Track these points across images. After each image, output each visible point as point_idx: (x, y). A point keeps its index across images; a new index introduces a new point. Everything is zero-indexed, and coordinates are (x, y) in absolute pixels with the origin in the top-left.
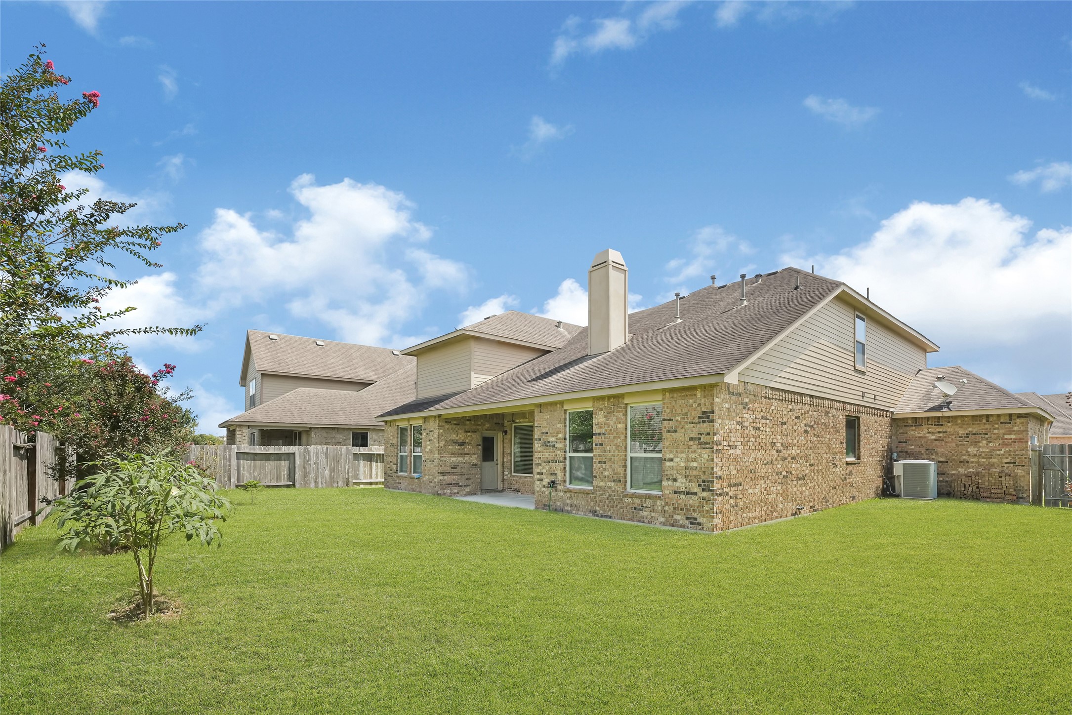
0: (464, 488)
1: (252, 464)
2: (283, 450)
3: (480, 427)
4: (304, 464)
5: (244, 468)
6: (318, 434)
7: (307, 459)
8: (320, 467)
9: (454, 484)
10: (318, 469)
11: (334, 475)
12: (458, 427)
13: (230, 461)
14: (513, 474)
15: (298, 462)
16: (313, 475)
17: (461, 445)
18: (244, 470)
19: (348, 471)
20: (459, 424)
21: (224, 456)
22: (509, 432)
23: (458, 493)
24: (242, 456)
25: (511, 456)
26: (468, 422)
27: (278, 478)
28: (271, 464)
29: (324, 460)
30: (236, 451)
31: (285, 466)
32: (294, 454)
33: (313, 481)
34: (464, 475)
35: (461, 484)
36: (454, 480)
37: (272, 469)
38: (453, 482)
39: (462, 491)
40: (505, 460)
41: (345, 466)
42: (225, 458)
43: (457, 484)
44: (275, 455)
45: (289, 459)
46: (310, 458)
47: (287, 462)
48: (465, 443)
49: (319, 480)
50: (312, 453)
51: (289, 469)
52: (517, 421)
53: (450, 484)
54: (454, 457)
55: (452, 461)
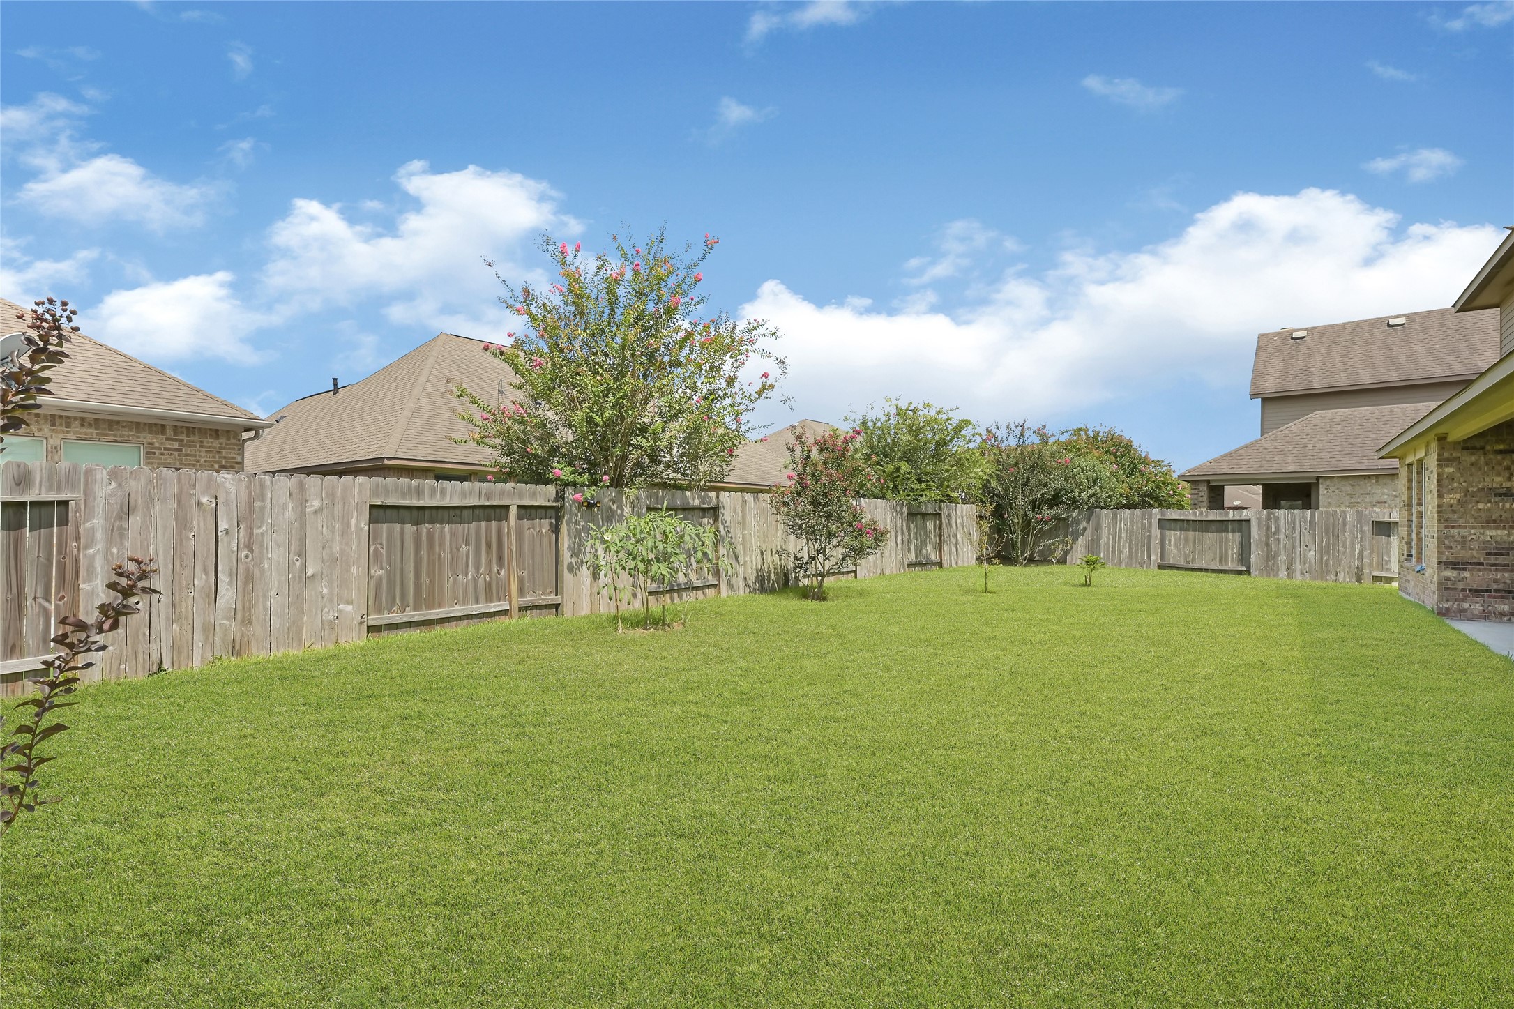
1: (1182, 536)
2: (1231, 515)
4: (1268, 537)
5: (1170, 541)
6: (1332, 489)
7: (1273, 529)
8: (1297, 544)
10: (1294, 547)
11: (1327, 561)
13: (1149, 531)
15: (1255, 533)
16: (1283, 557)
18: (1170, 545)
19: (1361, 554)
21: (1142, 524)
24: (1167, 524)
27: (1223, 559)
28: (1210, 537)
29: (1307, 534)
30: (1159, 516)
31: (1233, 541)
32: (1249, 521)
33: (1283, 567)
37: (1213, 545)
41: (1353, 544)
42: (1143, 527)
44: (1218, 524)
45: (1240, 531)
46: (1278, 530)
47: (1237, 535)
49: (1297, 566)
50: (1283, 522)
51: (1242, 546)
53: (1482, 591)
54: (1497, 528)
55: (1489, 539)
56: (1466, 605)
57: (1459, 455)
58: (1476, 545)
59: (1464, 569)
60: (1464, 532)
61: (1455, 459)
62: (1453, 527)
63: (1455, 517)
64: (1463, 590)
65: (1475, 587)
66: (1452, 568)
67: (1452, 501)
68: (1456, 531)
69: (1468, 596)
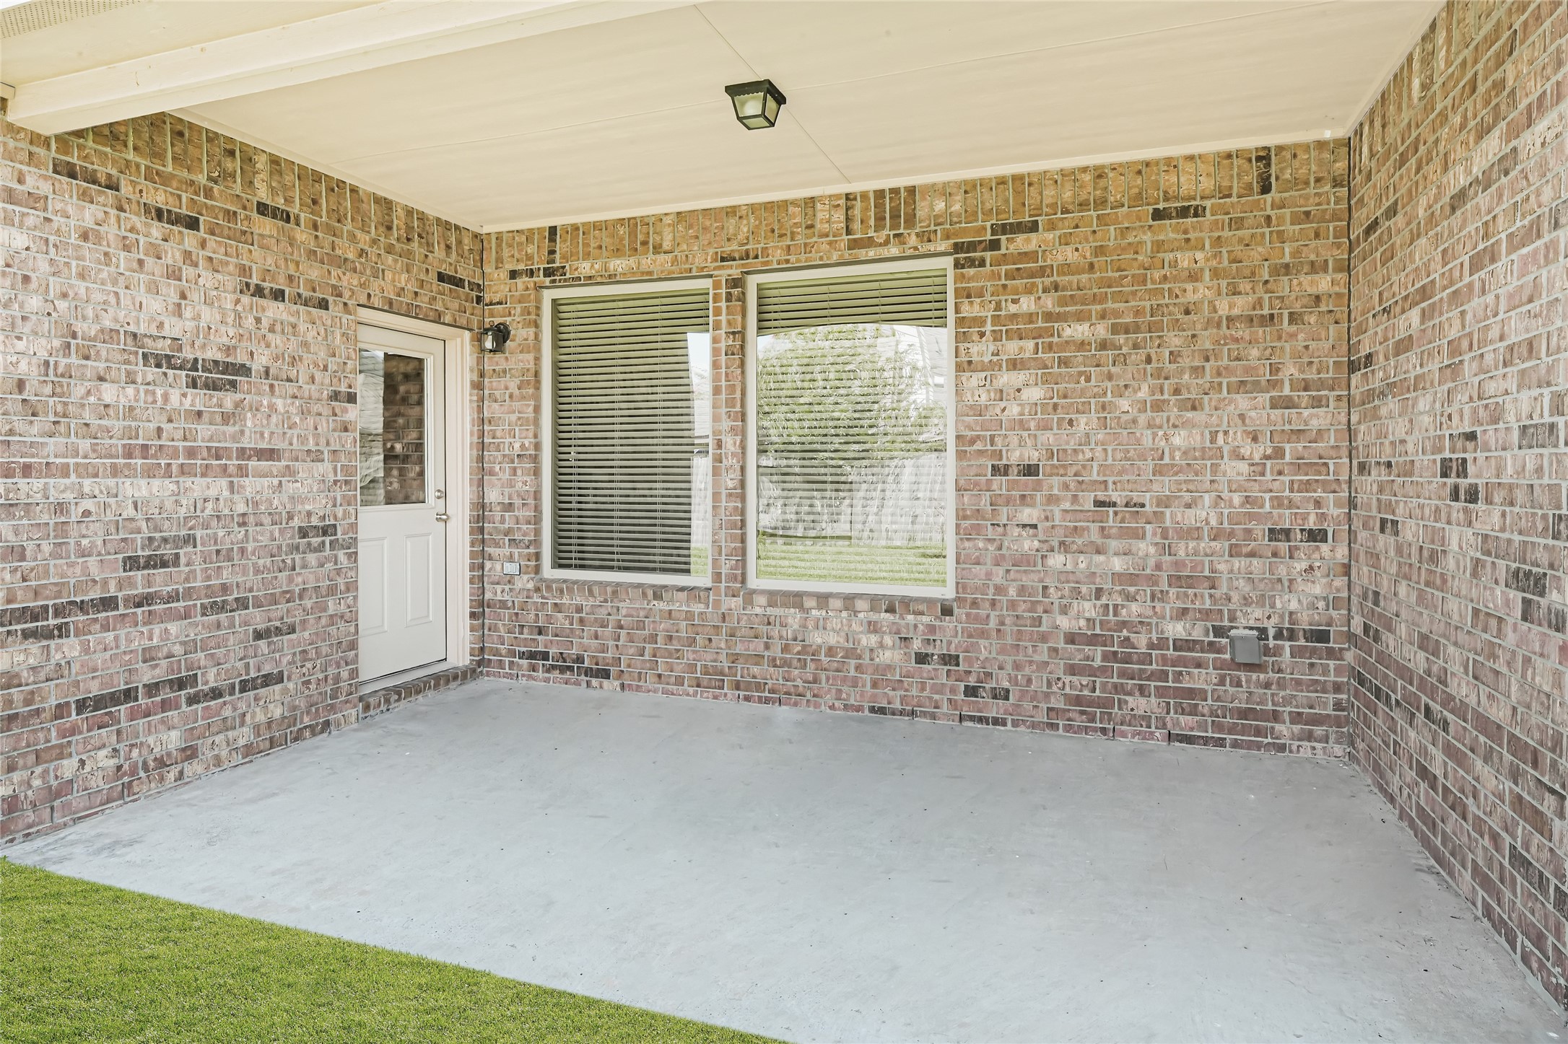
0: (243, 702)
3: (348, 281)
9: (152, 689)
12: (190, 239)
14: (548, 572)
17: (213, 386)
20: (193, 224)
22: (520, 333)
23: (190, 753)
25: (537, 472)
26: (266, 226)
34: (242, 604)
35: (211, 678)
36: (149, 656)
38: (147, 675)
39: (226, 726)
40: (493, 496)
43: (181, 684)
48: (244, 370)
52: (585, 268)
53: (115, 699)
54: (149, 473)
55: (129, 512)
56: (68, 767)
57: (45, 188)
58: (94, 535)
59: (62, 631)
60: (59, 488)
61: (35, 200)
62: (27, 470)
63: (33, 431)
64: (61, 711)
65: (95, 689)
66: (26, 635)
67: (23, 366)
68: (37, 484)
69: (74, 731)
